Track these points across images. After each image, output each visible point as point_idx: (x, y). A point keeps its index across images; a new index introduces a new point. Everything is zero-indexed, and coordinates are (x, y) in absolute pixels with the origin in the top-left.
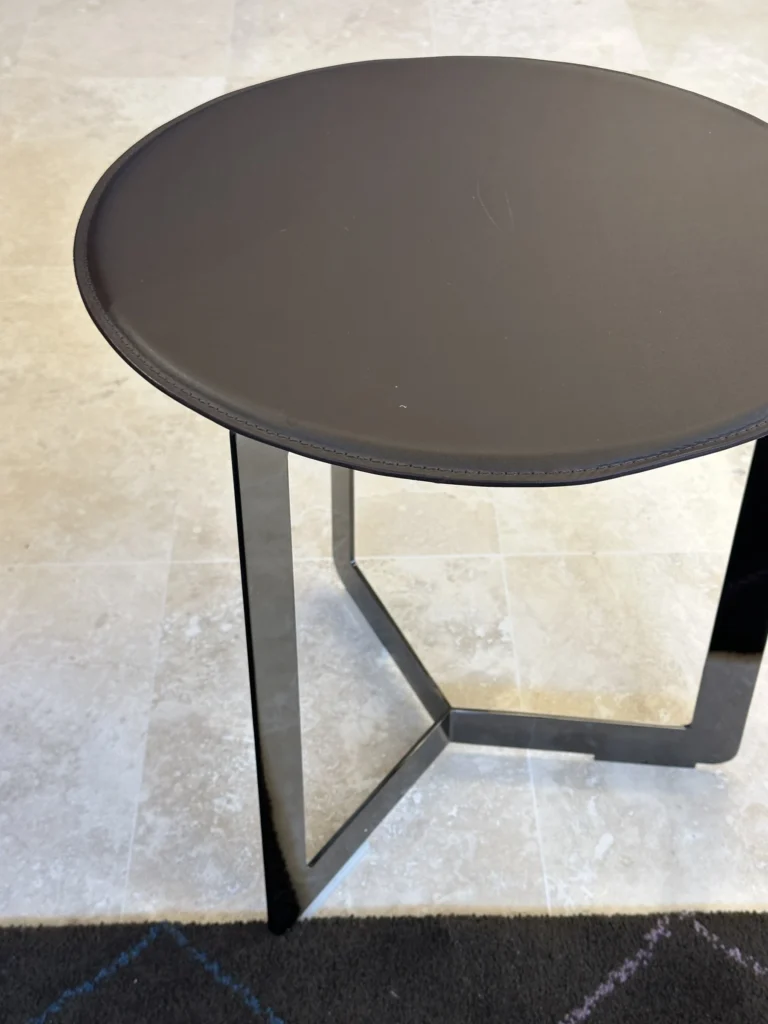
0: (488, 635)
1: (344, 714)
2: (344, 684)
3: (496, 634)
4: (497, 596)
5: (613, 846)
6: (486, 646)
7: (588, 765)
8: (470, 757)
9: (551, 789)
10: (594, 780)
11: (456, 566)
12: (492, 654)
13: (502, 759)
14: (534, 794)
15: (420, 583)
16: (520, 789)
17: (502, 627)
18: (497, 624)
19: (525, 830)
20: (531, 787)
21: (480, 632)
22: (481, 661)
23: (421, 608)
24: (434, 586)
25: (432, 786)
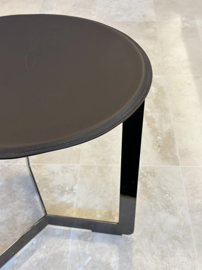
0: (69, 190)
1: (19, 214)
2: (22, 204)
3: (72, 190)
4: (75, 177)
5: (91, 260)
6: (69, 193)
7: (90, 233)
8: (54, 229)
9: (76, 241)
10: (90, 238)
11: (65, 168)
12: (69, 196)
13: (64, 230)
14: (70, 242)
15: (53, 173)
16: (67, 240)
17: (75, 188)
18: (73, 186)
19: (65, 254)
20: (71, 240)
21: (67, 189)
22: (66, 198)
23: (51, 181)
24: (57, 174)
25: (40, 238)
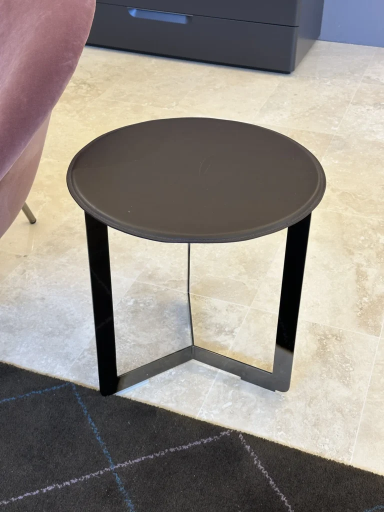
0: (229, 331)
1: (164, 341)
2: (170, 332)
3: (232, 332)
4: (240, 320)
5: (231, 406)
6: (227, 334)
7: (238, 380)
8: (199, 366)
9: (220, 383)
10: (237, 385)
11: (232, 307)
12: (227, 337)
13: (210, 370)
14: (213, 383)
15: (215, 309)
16: (210, 380)
17: (236, 330)
18: (234, 328)
19: (203, 393)
20: (214, 381)
21: (227, 329)
22: (222, 339)
23: (211, 317)
24: (219, 311)
25: (181, 371)
